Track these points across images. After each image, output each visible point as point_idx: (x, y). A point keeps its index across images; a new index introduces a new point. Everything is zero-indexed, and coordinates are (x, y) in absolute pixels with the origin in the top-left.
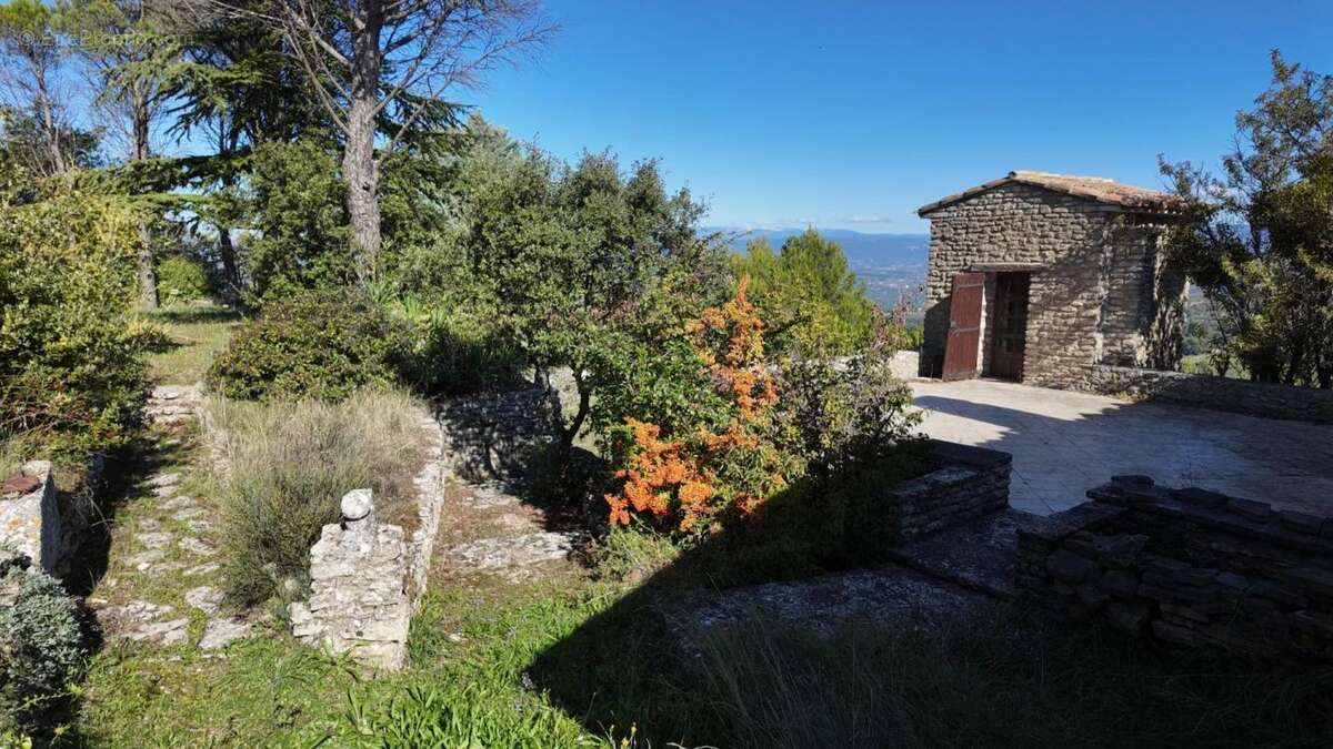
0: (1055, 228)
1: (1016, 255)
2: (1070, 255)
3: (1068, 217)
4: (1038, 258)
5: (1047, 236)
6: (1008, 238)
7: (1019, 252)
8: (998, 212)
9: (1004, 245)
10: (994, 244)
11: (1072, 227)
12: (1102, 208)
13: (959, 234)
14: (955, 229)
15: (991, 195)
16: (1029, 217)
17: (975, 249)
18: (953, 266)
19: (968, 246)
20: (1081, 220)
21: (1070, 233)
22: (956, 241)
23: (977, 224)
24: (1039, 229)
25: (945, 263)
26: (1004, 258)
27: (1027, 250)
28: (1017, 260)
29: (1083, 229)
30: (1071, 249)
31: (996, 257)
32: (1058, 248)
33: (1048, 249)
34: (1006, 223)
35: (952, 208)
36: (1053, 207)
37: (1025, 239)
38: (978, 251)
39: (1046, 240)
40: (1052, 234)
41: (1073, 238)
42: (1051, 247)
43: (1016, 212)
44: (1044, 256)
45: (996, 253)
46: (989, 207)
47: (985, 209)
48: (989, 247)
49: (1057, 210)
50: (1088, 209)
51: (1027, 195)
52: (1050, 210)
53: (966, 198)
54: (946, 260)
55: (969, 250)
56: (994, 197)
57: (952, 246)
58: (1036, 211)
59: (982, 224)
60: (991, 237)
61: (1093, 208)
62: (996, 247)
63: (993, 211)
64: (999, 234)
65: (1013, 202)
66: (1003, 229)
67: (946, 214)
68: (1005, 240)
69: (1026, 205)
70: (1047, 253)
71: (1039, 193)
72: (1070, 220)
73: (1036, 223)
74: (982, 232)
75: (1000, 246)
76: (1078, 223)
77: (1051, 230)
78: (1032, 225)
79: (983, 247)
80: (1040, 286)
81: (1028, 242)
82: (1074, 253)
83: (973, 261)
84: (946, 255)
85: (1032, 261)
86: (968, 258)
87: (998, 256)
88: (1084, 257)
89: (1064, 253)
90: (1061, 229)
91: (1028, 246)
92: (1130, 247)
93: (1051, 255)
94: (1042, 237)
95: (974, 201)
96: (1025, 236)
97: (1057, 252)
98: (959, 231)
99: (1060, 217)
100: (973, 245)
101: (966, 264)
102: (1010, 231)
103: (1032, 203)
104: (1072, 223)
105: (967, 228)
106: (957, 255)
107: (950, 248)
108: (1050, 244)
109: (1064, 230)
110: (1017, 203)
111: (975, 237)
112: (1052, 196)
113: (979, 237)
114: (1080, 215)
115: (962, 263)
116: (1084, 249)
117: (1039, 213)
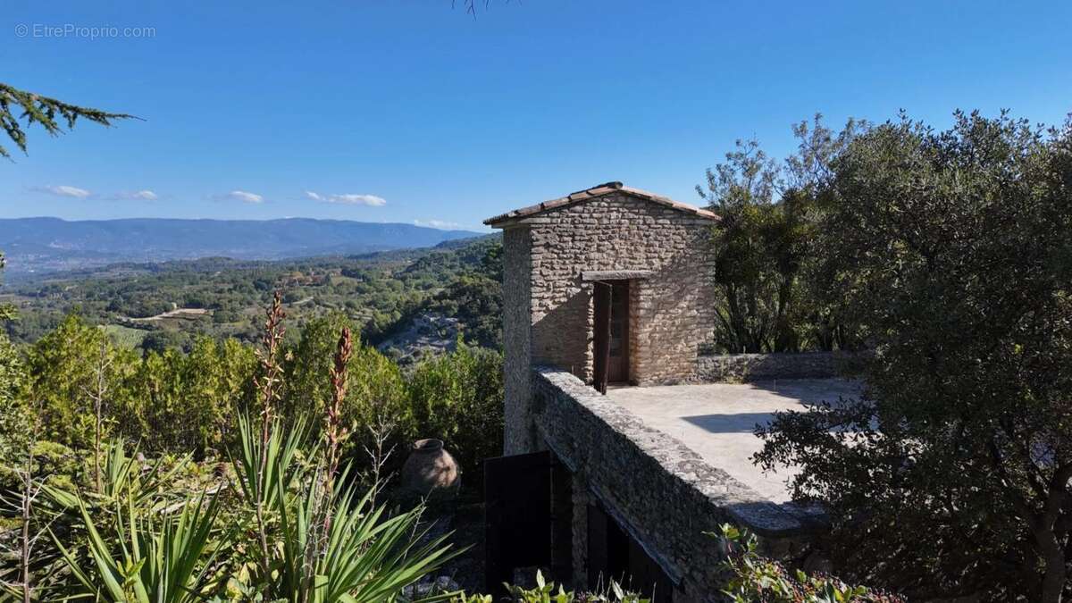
0: (659, 238)
1: (625, 263)
2: (673, 262)
3: (670, 228)
4: (646, 266)
5: (652, 245)
6: (617, 247)
7: (628, 260)
8: (605, 221)
9: (612, 253)
10: (603, 252)
11: (674, 237)
12: (698, 222)
13: (564, 242)
14: (560, 236)
15: (596, 204)
16: (635, 227)
17: (583, 257)
18: (560, 275)
19: (575, 254)
20: (682, 231)
21: (672, 242)
22: (562, 249)
23: (584, 232)
24: (644, 238)
25: (551, 272)
26: (613, 266)
27: (636, 259)
28: (627, 268)
29: (683, 239)
30: (673, 257)
31: (605, 265)
32: (663, 256)
33: (655, 258)
34: (613, 232)
35: (555, 214)
36: (656, 219)
37: (633, 248)
38: (586, 259)
39: (651, 248)
40: (657, 243)
41: (674, 247)
42: (656, 255)
43: (623, 221)
44: (651, 264)
45: (606, 261)
46: (594, 215)
47: (591, 217)
48: (597, 255)
49: (661, 221)
50: (685, 222)
51: (632, 205)
52: (654, 222)
53: (572, 204)
54: (553, 269)
55: (576, 258)
56: (599, 205)
57: (558, 254)
58: (641, 222)
59: (590, 232)
60: (599, 245)
61: (691, 221)
62: (605, 255)
63: (598, 219)
64: (606, 243)
65: (618, 211)
66: (610, 238)
67: (548, 220)
68: (613, 249)
69: (631, 216)
70: (654, 261)
71: (643, 205)
72: (672, 231)
73: (642, 233)
74: (589, 240)
75: (609, 255)
76: (679, 234)
77: (656, 239)
78: (639, 235)
79: (592, 256)
80: (649, 292)
81: (636, 250)
82: (677, 261)
83: (582, 270)
84: (552, 263)
85: (640, 269)
86: (576, 266)
87: (608, 264)
88: (685, 264)
89: (667, 261)
90: (664, 239)
91: (635, 254)
92: (706, 254)
93: (657, 263)
94: (647, 246)
95: (578, 208)
96: (632, 244)
97: (662, 260)
98: (565, 239)
99: (663, 228)
100: (581, 254)
101: (574, 273)
102: (617, 240)
103: (636, 214)
104: (674, 234)
105: (573, 236)
106: (564, 264)
107: (556, 256)
108: (655, 252)
109: (668, 240)
110: (623, 213)
111: (582, 245)
112: (656, 207)
113: (586, 245)
114: (680, 226)
115: (571, 272)
116: (684, 257)
117: (645, 223)
